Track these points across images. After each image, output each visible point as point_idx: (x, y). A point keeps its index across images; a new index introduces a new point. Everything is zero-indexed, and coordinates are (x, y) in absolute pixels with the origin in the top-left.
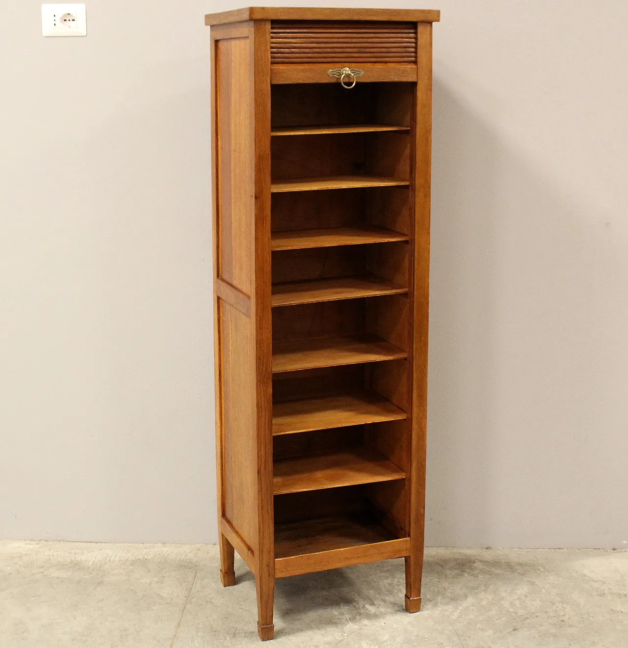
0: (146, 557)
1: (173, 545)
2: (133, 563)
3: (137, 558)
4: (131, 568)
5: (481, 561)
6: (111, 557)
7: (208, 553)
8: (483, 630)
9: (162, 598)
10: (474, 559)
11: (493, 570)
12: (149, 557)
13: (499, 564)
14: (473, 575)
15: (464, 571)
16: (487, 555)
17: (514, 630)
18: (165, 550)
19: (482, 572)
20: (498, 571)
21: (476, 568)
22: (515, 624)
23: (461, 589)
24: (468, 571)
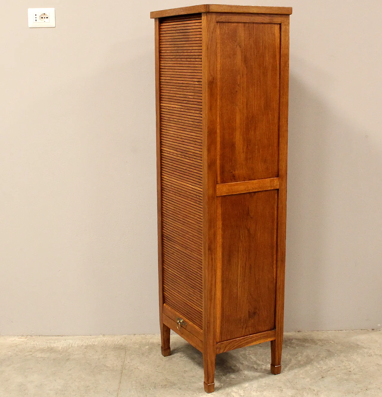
0: (94, 344)
1: (109, 336)
2: (86, 347)
3: (88, 344)
4: (86, 350)
5: (296, 339)
6: (72, 344)
7: (131, 340)
8: (304, 378)
9: (107, 367)
10: (291, 338)
11: (304, 343)
12: (96, 343)
13: (307, 340)
14: (293, 347)
15: (287, 345)
16: (299, 335)
17: (322, 377)
18: (105, 339)
19: (297, 345)
20: (307, 345)
21: (294, 343)
22: (322, 374)
23: (287, 356)
24: (289, 345)
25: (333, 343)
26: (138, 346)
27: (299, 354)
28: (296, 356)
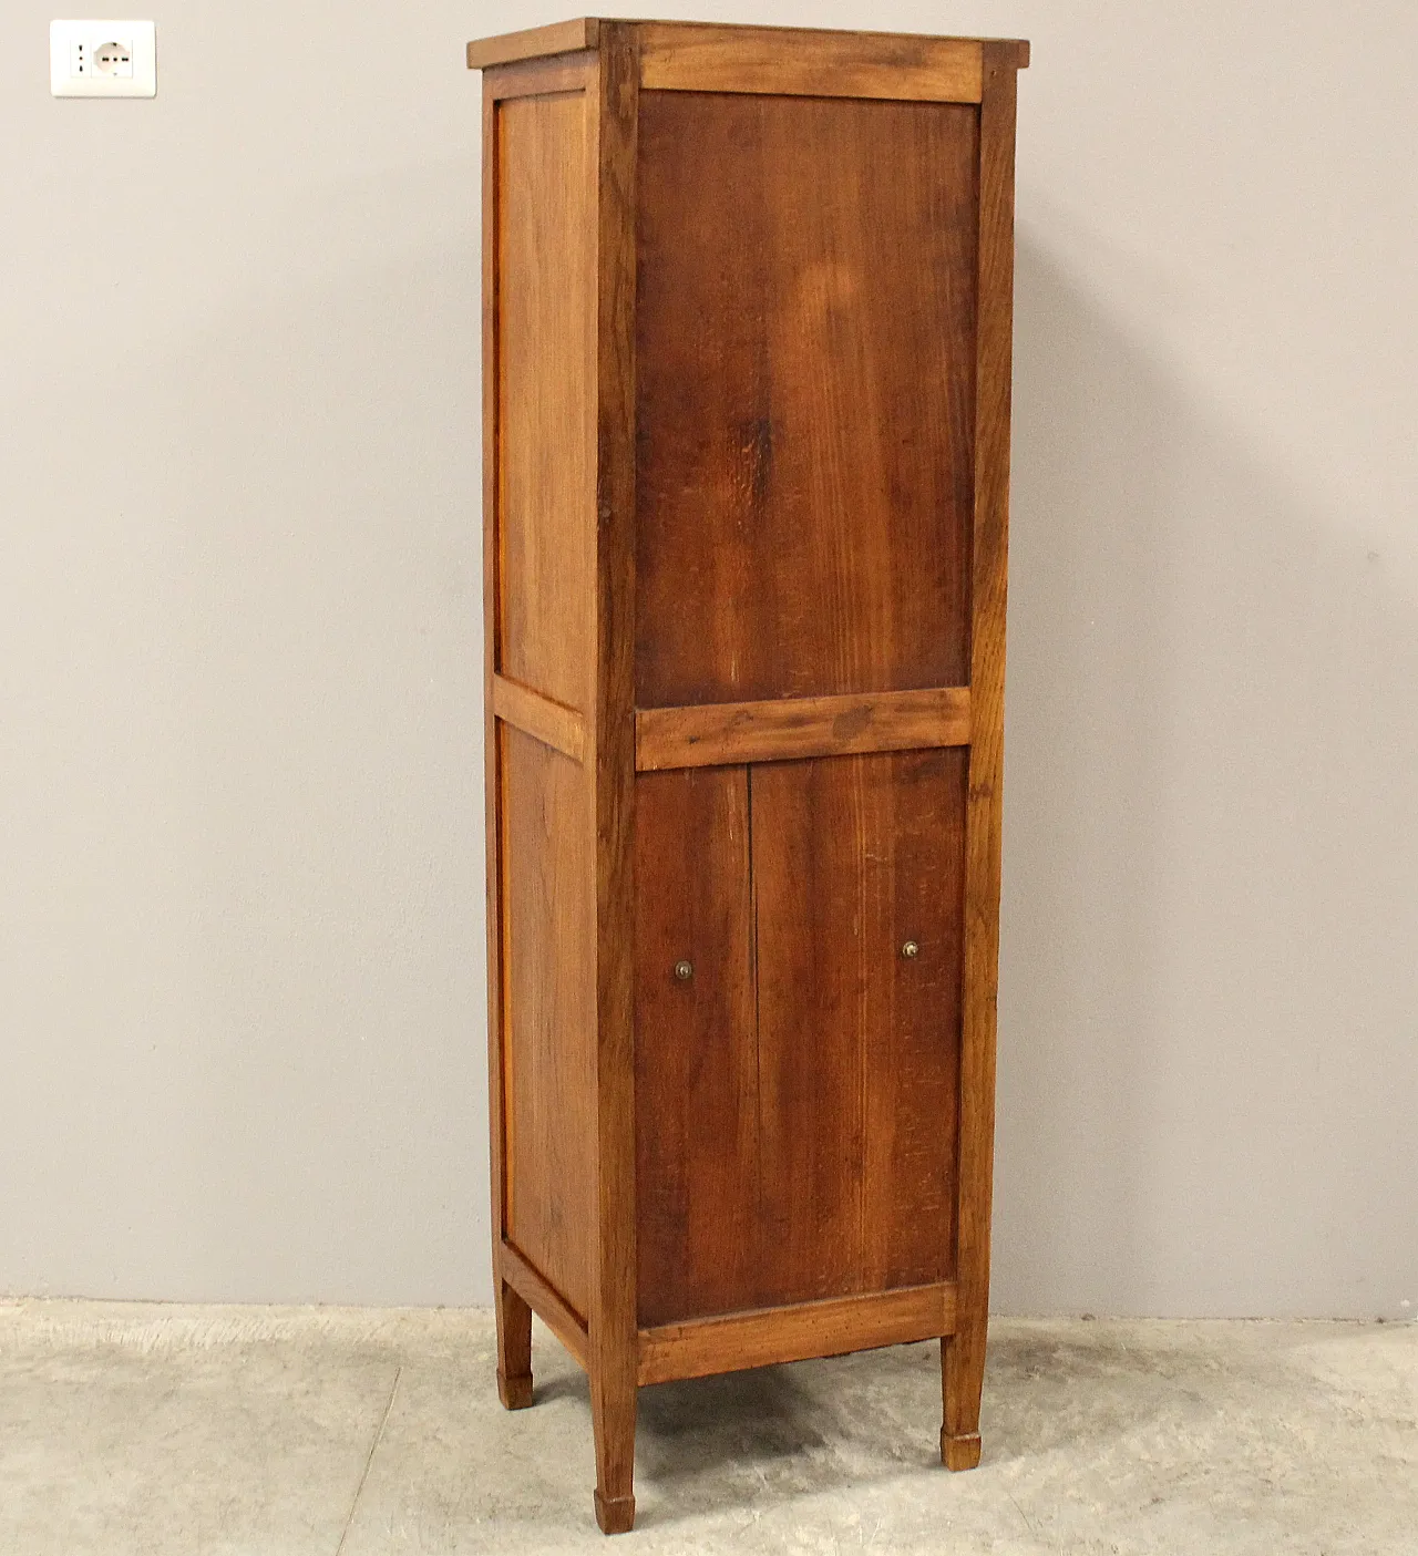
0: (277, 1336)
1: (341, 1308)
2: (247, 1350)
3: (257, 1337)
4: (244, 1361)
5: (1071, 1347)
6: (193, 1335)
7: (426, 1328)
8: (1080, 1501)
10: (1053, 1341)
11: (1101, 1365)
12: (286, 1336)
13: (1114, 1354)
14: (1053, 1378)
15: (1033, 1370)
16: (1084, 1333)
17: (1156, 1501)
18: (322, 1319)
19: (1073, 1370)
20: (1111, 1370)
21: (1059, 1362)
22: (1156, 1488)
23: (1027, 1410)
24: (1042, 1368)
25: (1215, 1366)
26: (447, 1352)
27: (1076, 1406)
28: (1061, 1414)
